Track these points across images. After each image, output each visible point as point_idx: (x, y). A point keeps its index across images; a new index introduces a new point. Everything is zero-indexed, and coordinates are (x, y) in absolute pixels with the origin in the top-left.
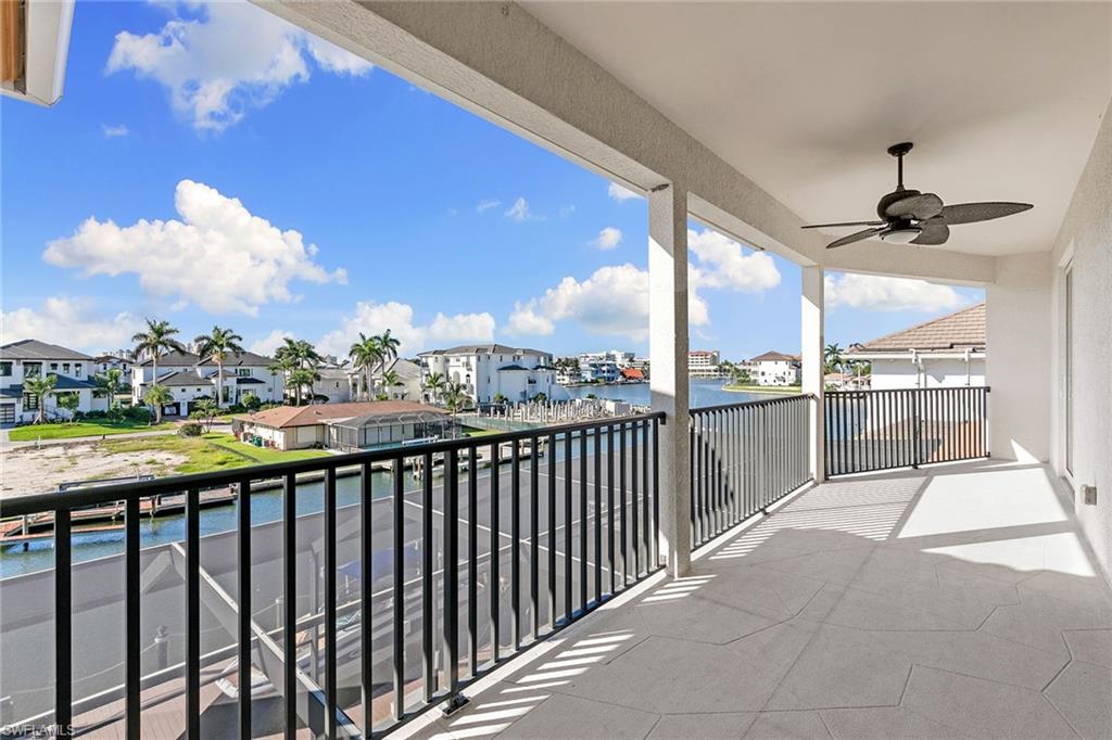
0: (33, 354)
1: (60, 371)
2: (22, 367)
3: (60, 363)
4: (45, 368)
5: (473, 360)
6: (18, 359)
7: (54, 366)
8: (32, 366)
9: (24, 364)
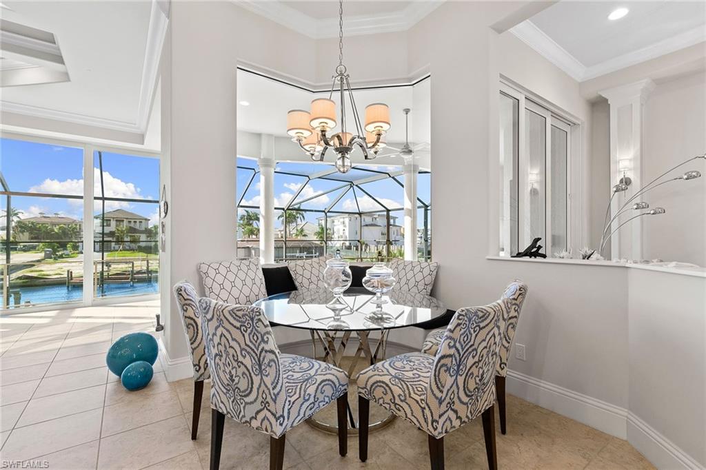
0: (121, 216)
1: (132, 225)
2: (115, 222)
3: (132, 221)
4: (125, 222)
5: (347, 220)
6: (113, 218)
7: (130, 222)
8: (119, 221)
9: (116, 220)
